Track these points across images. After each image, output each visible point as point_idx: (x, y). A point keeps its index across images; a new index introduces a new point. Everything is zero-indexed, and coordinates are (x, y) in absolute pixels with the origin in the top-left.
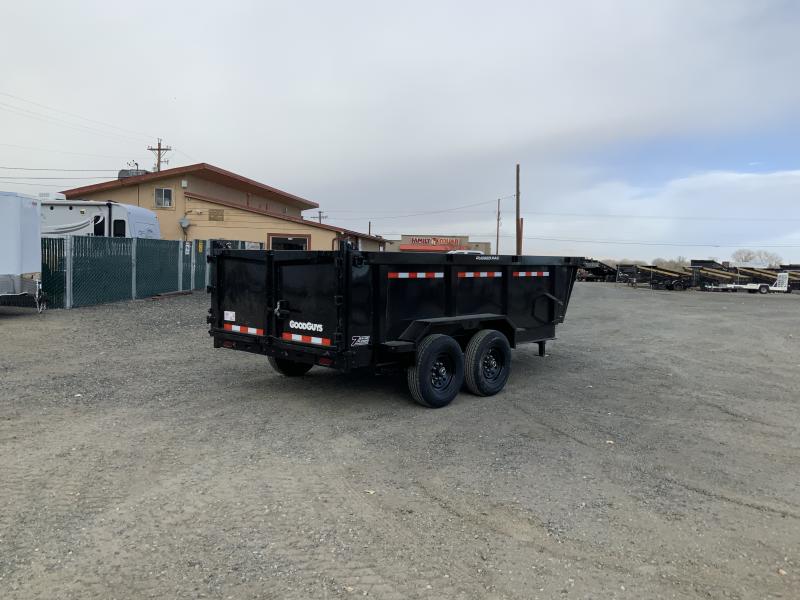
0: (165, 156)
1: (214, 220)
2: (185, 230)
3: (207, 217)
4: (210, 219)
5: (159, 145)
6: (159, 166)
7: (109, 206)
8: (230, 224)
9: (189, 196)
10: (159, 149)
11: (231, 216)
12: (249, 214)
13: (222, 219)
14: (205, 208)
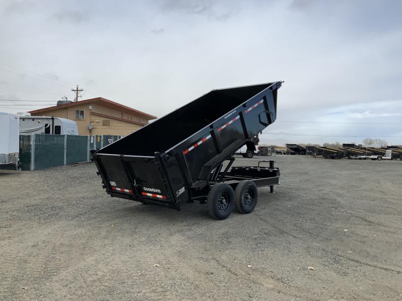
0: (80, 94)
1: (105, 125)
2: (90, 131)
3: (102, 124)
4: (103, 125)
5: (77, 88)
6: (77, 98)
7: (53, 119)
8: (113, 127)
9: (93, 114)
10: (77, 90)
11: (114, 123)
12: (123, 122)
13: (109, 125)
14: (100, 120)
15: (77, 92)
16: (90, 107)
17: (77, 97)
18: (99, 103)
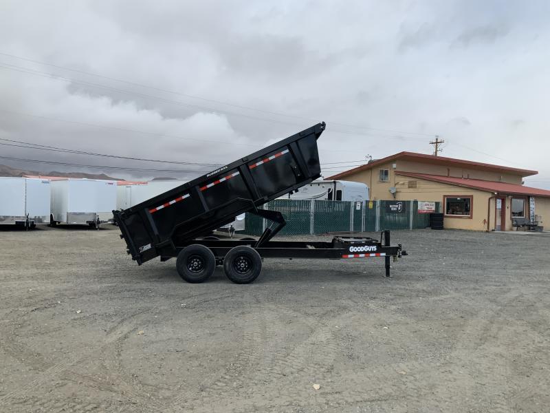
0: (440, 146)
1: (411, 187)
2: (394, 194)
3: (407, 186)
4: (409, 187)
5: (437, 139)
6: (436, 153)
7: (335, 182)
8: (420, 190)
9: (398, 174)
10: (437, 143)
11: (422, 185)
12: (432, 183)
13: (416, 187)
14: (406, 180)
15: (437, 145)
16: (394, 166)
17: (436, 151)
18: (404, 158)
